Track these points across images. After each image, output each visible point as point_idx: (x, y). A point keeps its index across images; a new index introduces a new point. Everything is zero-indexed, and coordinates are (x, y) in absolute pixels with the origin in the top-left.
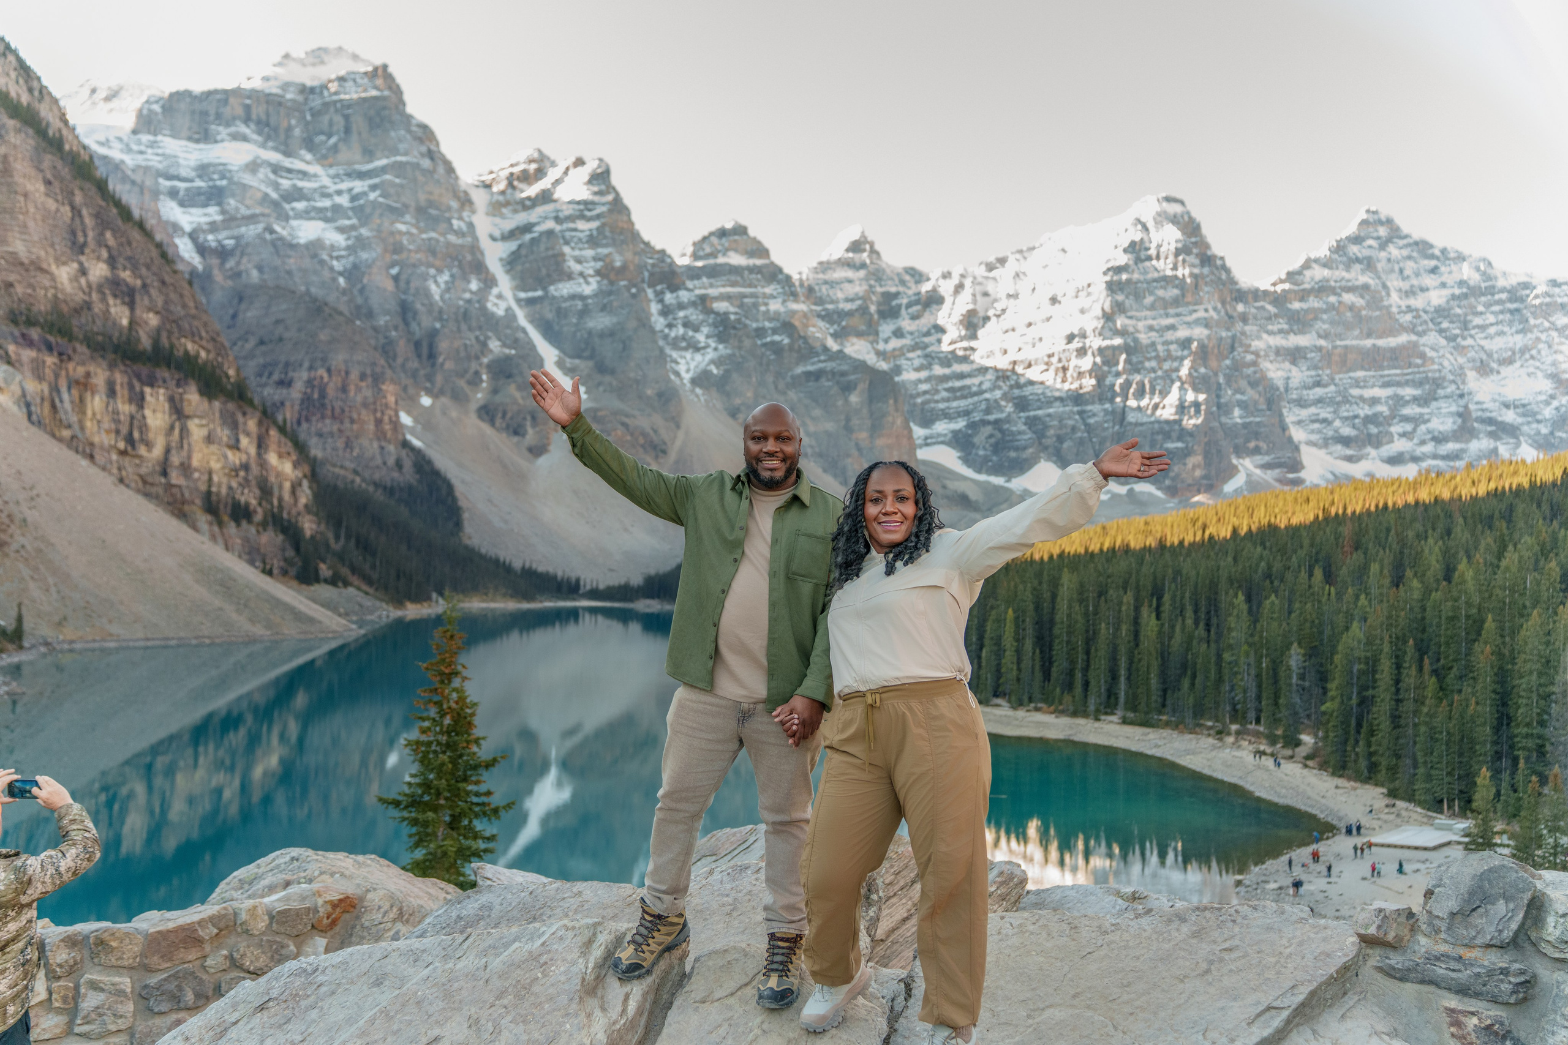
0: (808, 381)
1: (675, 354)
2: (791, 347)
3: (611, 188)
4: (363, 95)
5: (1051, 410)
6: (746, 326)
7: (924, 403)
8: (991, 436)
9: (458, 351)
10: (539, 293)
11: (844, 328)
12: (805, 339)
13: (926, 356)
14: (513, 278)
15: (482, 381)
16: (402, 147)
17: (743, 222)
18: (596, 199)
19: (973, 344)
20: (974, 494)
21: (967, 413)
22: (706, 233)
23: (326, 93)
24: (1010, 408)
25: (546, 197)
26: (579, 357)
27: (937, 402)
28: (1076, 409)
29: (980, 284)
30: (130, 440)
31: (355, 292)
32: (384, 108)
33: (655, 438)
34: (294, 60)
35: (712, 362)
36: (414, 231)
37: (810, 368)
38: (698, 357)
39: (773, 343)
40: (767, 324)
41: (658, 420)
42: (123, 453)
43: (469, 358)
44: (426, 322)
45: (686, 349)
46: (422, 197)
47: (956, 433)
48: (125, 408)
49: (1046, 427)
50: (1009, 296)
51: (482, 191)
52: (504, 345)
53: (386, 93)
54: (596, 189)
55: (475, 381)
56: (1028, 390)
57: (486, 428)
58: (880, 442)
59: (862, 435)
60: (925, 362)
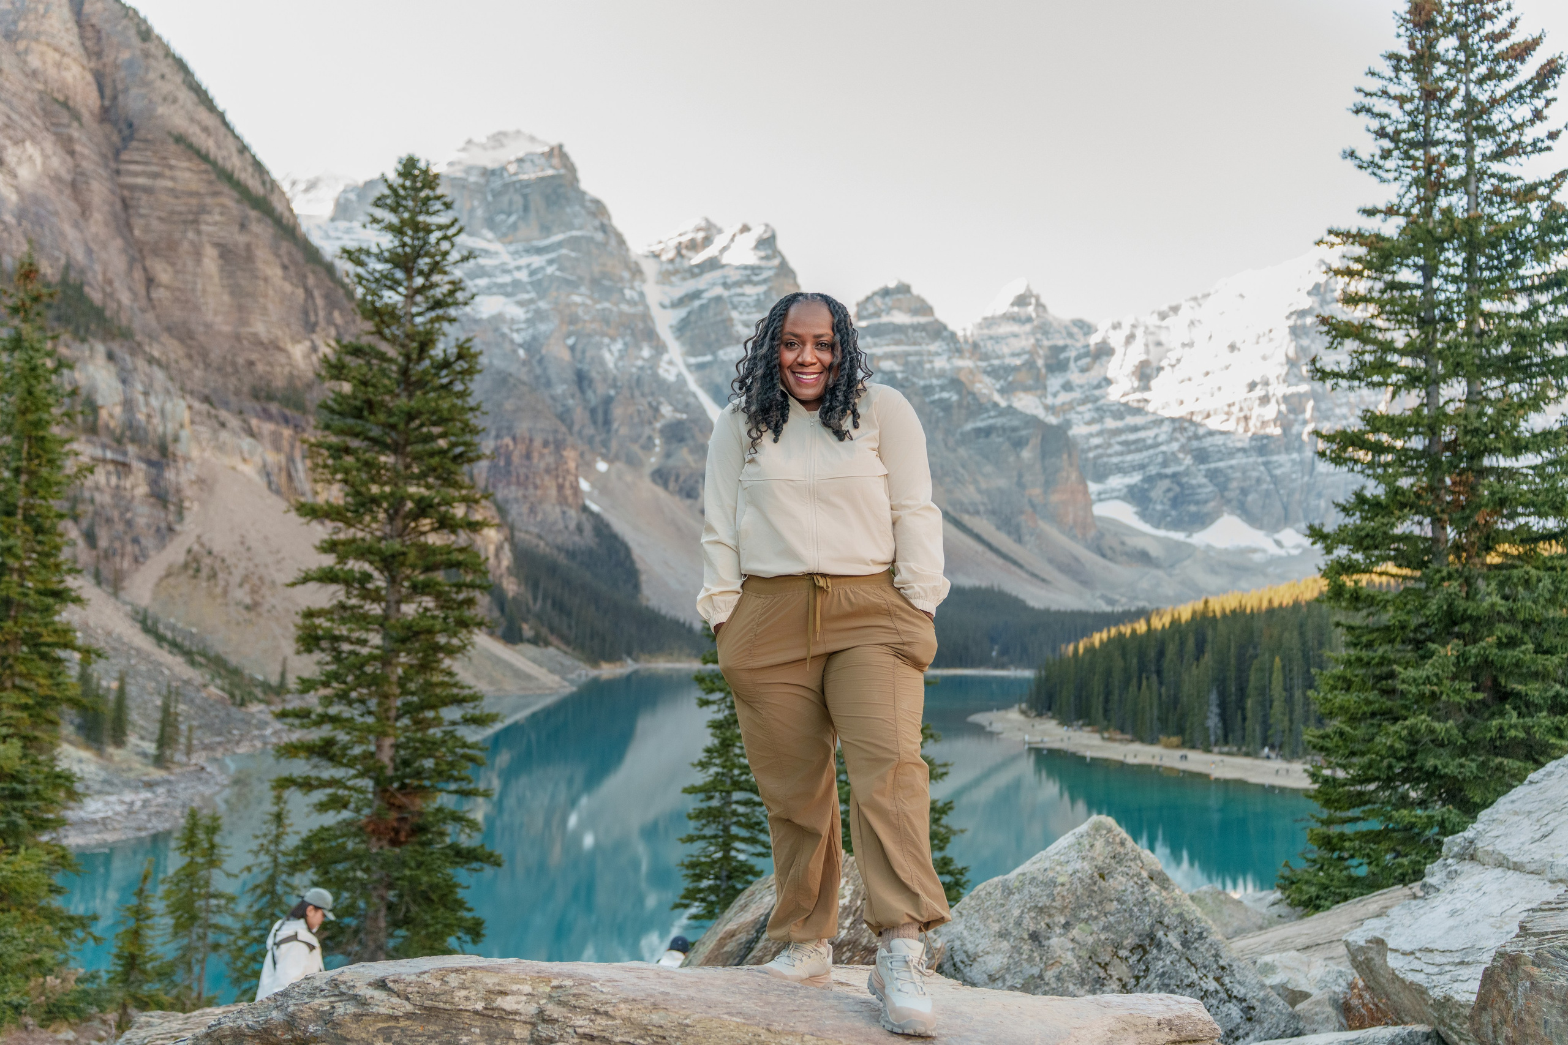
0: (978, 437)
2: (960, 405)
3: (776, 253)
4: (541, 174)
5: (1233, 462)
6: (914, 384)
7: (1096, 458)
8: (1169, 490)
9: (631, 417)
10: (708, 358)
11: (1010, 383)
12: (973, 394)
13: (1098, 409)
14: (683, 344)
15: (654, 445)
16: (577, 222)
17: (906, 280)
18: (763, 263)
19: (1146, 395)
20: (1154, 551)
21: (1142, 467)
22: (869, 293)
23: (506, 175)
24: (1188, 460)
25: (712, 264)
27: (1110, 456)
28: (1260, 460)
29: (1152, 333)
31: (534, 363)
32: (560, 186)
34: (477, 145)
36: (589, 302)
37: (980, 424)
39: (941, 400)
40: (935, 382)
43: (642, 423)
44: (602, 389)
46: (596, 269)
47: (1131, 489)
49: (1228, 480)
50: (1184, 345)
51: (652, 261)
52: (676, 410)
53: (562, 171)
54: (762, 254)
55: (648, 446)
56: (1207, 442)
57: (660, 491)
58: (1055, 498)
59: (1036, 492)
60: (1096, 415)
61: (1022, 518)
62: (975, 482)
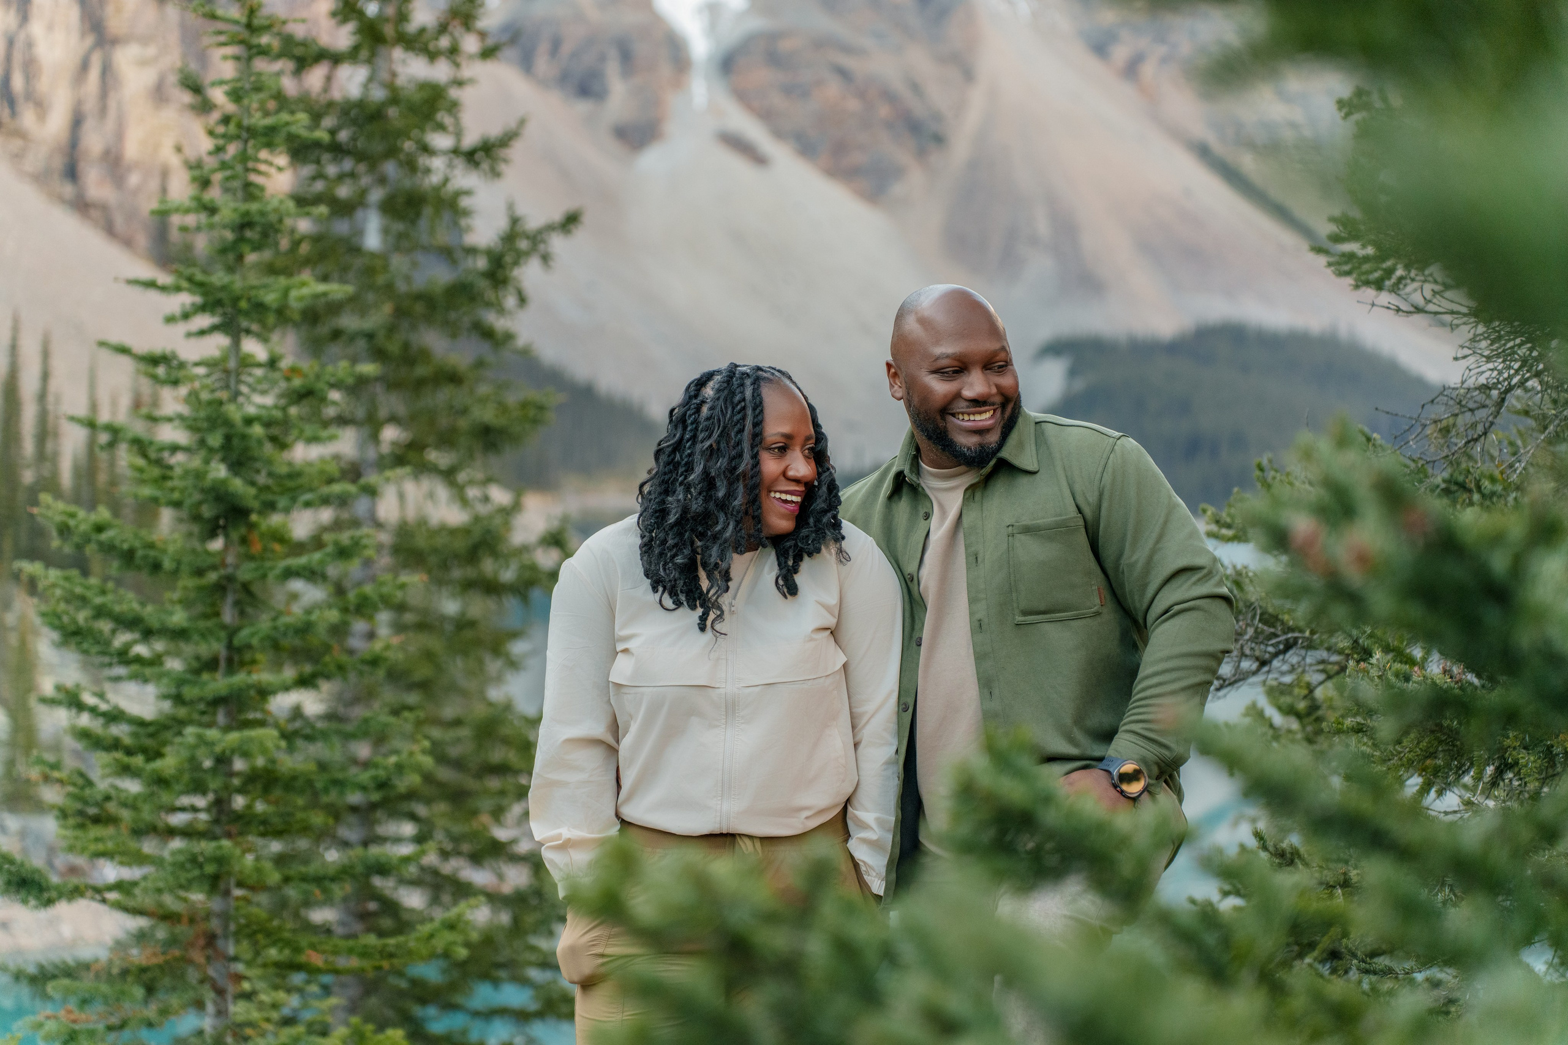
30: (7, 95)
33: (918, 109)
41: (920, 60)
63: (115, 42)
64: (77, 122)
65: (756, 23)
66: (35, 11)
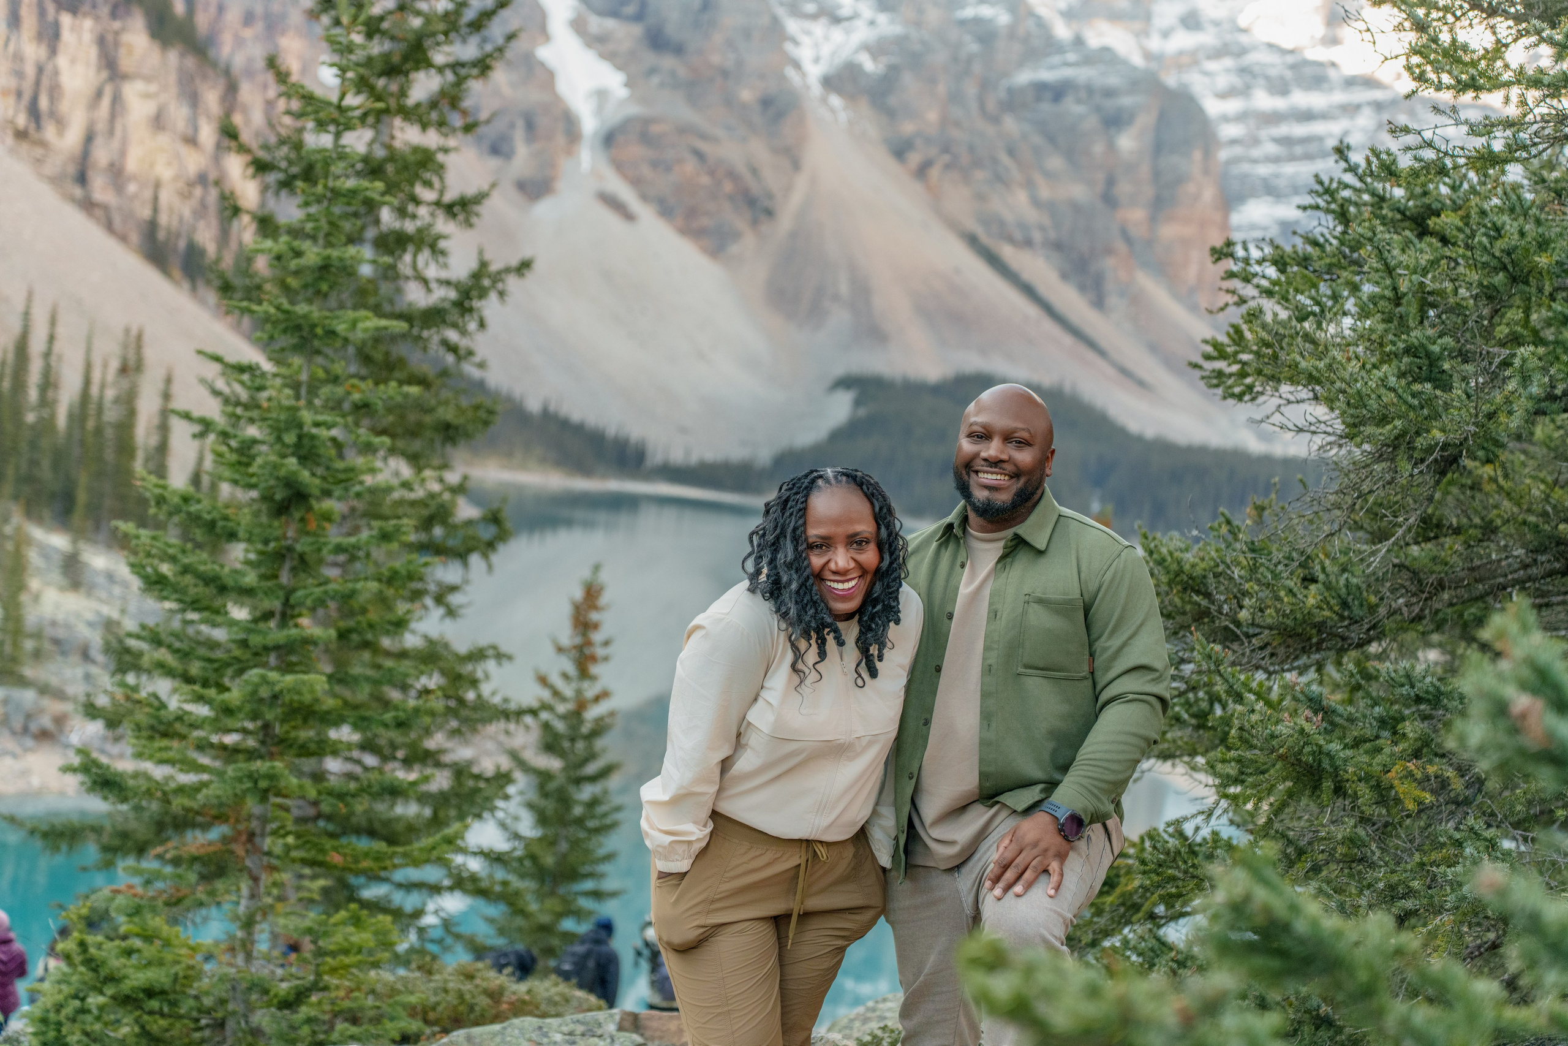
0: (1038, 99)
1: (792, 26)
2: (1012, 33)
7: (1236, 160)
13: (1243, 71)
26: (614, 14)
27: (1255, 161)
30: (34, 112)
33: (755, 188)
35: (866, 47)
37: (1046, 75)
38: (837, 35)
39: (977, 21)
41: (759, 150)
42: (21, 135)
45: (814, 17)
48: (32, 51)
58: (1169, 231)
59: (1136, 216)
60: (1236, 81)
61: (1109, 263)
62: (1029, 185)
63: (125, 77)
64: (89, 138)
65: (633, 110)
66: (61, 47)
